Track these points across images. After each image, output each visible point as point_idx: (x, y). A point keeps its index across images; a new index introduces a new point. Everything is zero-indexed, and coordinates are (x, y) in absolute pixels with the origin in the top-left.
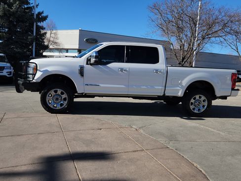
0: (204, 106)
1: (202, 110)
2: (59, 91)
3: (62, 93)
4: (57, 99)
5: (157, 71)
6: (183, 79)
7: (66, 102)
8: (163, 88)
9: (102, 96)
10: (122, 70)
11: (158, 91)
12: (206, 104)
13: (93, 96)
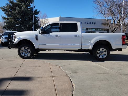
0: (105, 55)
1: (104, 57)
2: (26, 48)
3: (28, 49)
4: (26, 52)
5: (76, 36)
6: (91, 40)
7: (30, 53)
8: (80, 45)
9: (50, 50)
10: (57, 36)
11: (78, 46)
12: (106, 53)
13: (45, 50)
